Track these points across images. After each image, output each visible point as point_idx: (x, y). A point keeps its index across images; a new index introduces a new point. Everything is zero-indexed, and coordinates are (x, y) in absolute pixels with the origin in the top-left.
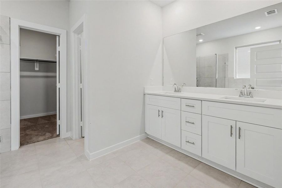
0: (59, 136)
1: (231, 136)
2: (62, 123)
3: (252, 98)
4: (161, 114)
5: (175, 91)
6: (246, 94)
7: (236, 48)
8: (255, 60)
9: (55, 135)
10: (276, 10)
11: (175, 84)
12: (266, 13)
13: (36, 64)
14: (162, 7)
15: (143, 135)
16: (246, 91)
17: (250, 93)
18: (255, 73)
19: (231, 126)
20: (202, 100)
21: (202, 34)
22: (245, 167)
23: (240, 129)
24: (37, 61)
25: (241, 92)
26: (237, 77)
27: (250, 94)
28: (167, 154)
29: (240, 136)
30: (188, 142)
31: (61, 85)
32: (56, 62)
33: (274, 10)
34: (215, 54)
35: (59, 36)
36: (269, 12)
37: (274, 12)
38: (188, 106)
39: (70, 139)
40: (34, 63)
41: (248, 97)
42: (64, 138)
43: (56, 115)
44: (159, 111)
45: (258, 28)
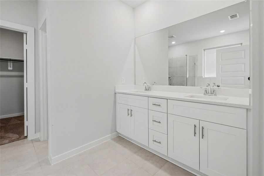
0: (27, 138)
1: (195, 136)
2: (29, 123)
3: (216, 96)
4: (130, 113)
5: (146, 90)
6: (210, 92)
7: (204, 50)
8: (220, 61)
9: (22, 137)
10: (238, 14)
11: (145, 83)
12: (229, 17)
13: (9, 63)
14: (134, 8)
15: (114, 133)
16: (210, 89)
17: (214, 91)
18: (220, 73)
19: (195, 125)
20: (167, 99)
21: (173, 36)
22: (208, 167)
23: (203, 128)
24: (10, 60)
25: (205, 90)
26: (205, 76)
27: (213, 93)
28: (135, 153)
29: (203, 135)
30: (155, 141)
31: (29, 85)
32: (23, 61)
33: (236, 15)
34: (186, 55)
35: (26, 34)
36: (232, 16)
37: (236, 16)
38: (155, 104)
39: (37, 140)
40: (8, 62)
41: (212, 95)
42: (32, 140)
43: (24, 116)
44: (128, 110)
45: (222, 31)
